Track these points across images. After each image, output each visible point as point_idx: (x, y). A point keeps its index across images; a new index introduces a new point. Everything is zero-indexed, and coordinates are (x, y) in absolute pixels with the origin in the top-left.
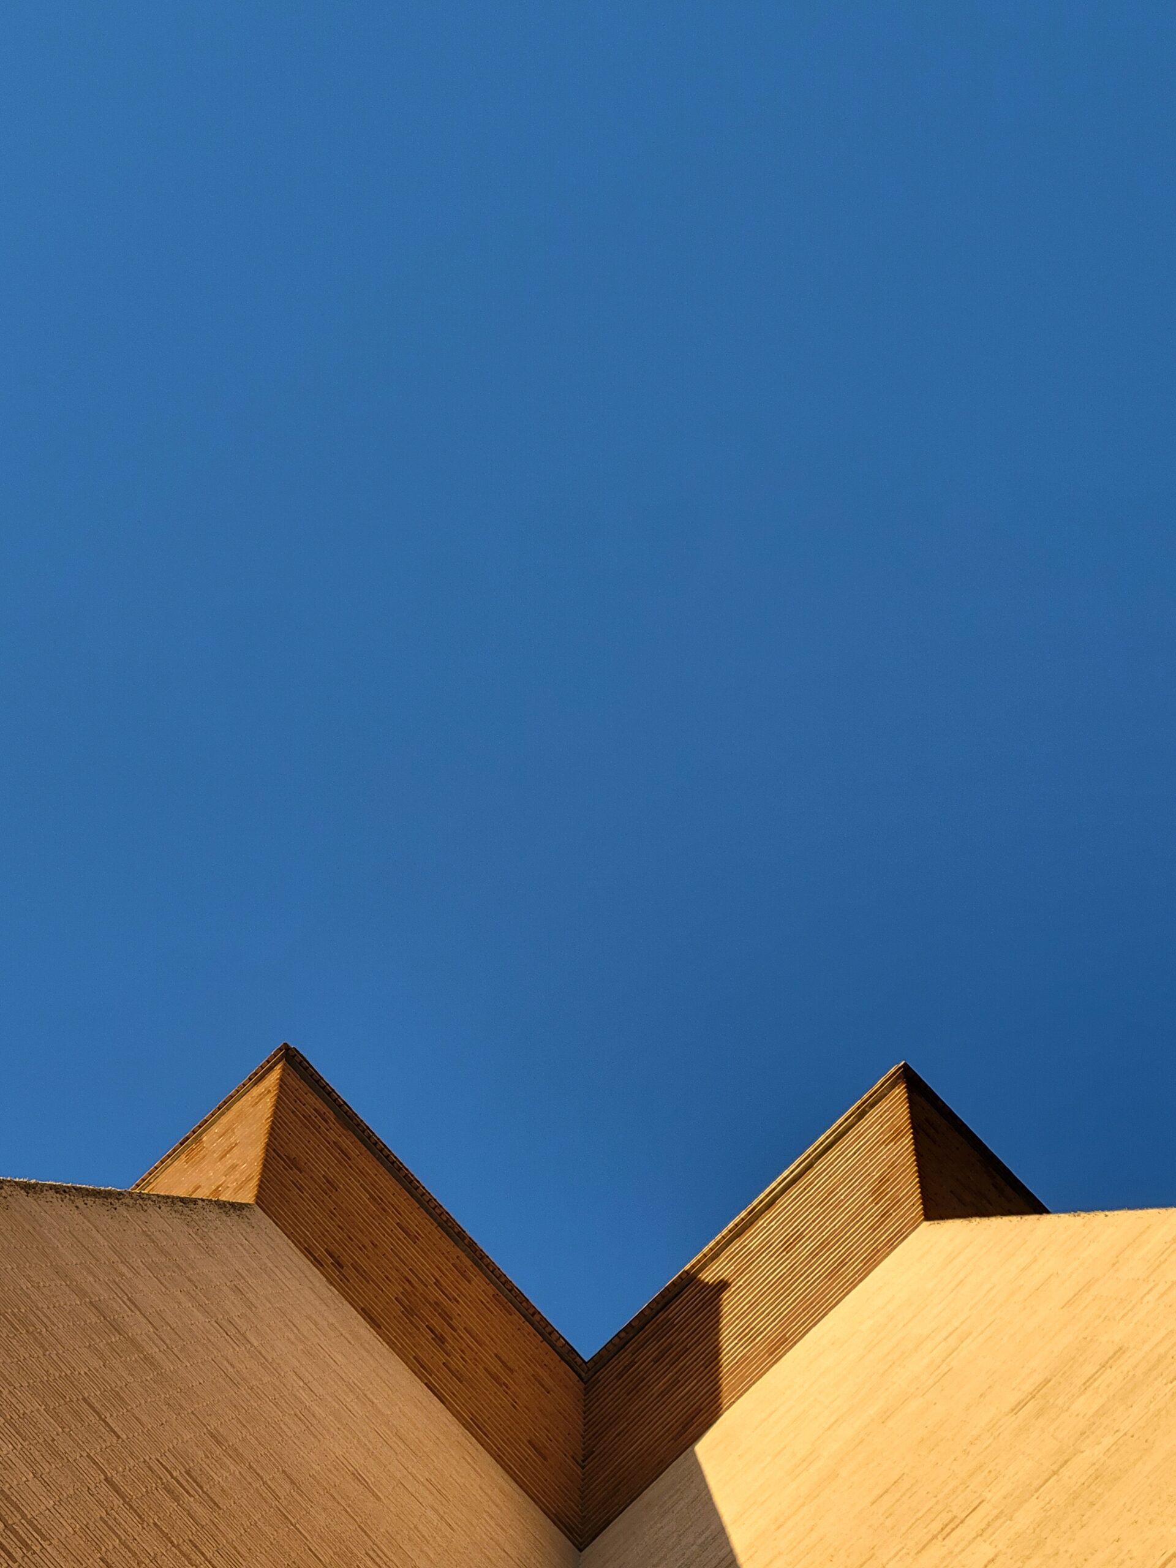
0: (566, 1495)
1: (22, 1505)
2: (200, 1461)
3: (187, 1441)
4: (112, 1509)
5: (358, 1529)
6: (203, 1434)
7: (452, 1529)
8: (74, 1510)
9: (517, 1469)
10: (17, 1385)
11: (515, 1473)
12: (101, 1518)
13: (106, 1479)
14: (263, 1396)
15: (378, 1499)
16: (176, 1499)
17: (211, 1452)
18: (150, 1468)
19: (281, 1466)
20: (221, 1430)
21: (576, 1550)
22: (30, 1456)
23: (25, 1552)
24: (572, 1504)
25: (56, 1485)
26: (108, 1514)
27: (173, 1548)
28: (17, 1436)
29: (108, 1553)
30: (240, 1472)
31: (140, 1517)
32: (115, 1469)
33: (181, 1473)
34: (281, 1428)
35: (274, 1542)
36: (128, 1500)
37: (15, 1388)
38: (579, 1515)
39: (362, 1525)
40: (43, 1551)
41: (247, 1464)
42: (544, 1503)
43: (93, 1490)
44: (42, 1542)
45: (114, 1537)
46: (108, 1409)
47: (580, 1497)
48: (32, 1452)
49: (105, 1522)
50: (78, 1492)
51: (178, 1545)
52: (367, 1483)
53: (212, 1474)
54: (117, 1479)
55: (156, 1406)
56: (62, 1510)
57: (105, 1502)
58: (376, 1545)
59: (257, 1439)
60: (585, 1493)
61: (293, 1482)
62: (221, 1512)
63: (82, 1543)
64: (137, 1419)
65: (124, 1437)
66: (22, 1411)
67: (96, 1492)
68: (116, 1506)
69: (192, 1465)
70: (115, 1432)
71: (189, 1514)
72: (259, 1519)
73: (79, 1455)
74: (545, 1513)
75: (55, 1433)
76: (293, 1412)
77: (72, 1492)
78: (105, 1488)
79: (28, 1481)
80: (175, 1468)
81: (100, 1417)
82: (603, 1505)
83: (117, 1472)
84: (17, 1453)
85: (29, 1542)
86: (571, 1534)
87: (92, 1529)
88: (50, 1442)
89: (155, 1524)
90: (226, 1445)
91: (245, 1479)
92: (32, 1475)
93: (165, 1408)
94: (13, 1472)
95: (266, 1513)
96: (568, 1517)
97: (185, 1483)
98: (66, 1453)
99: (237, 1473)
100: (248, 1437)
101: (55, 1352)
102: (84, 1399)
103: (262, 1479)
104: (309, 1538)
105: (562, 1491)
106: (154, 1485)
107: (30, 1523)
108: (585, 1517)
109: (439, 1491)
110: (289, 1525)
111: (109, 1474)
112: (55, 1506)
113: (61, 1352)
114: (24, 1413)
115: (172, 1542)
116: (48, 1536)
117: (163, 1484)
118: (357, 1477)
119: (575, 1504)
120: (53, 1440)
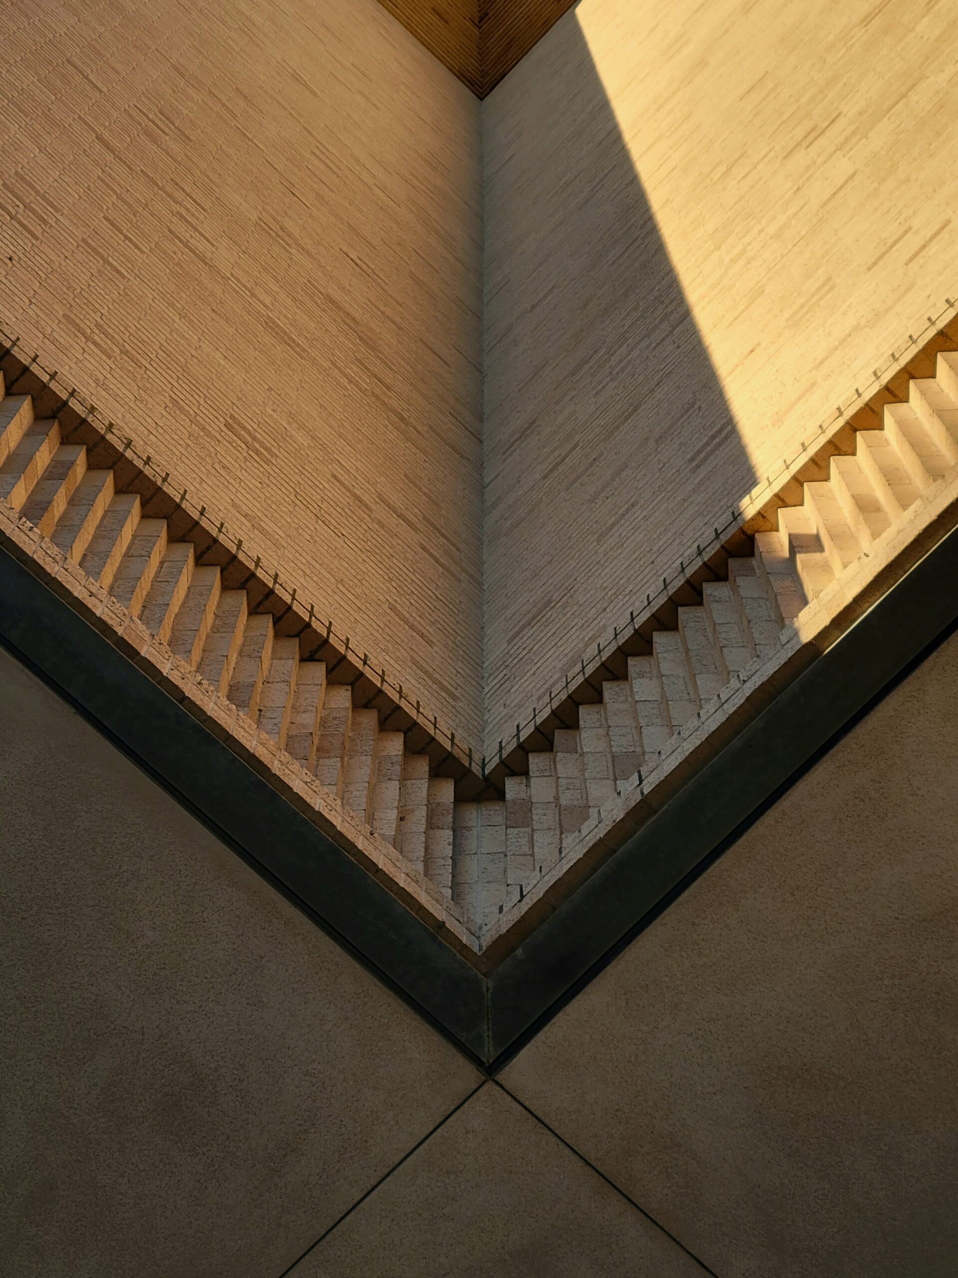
0: (466, 53)
1: (35, 182)
2: (169, 97)
3: (156, 80)
4: (106, 166)
5: (304, 131)
6: (167, 69)
7: (378, 109)
8: (76, 175)
9: (423, 32)
10: (12, 62)
11: (422, 37)
12: (99, 177)
13: (97, 138)
14: (211, 15)
15: (315, 95)
16: (155, 141)
17: (176, 87)
18: (131, 116)
19: (234, 84)
20: (181, 60)
21: (478, 100)
22: (33, 131)
23: (44, 227)
24: (473, 61)
25: (59, 155)
26: (103, 171)
27: (159, 191)
28: (20, 114)
29: (109, 211)
30: (202, 100)
31: (129, 167)
32: (103, 125)
33: (156, 114)
34: (229, 45)
35: (238, 162)
36: (117, 153)
37: (11, 65)
38: (478, 69)
39: (306, 125)
40: (58, 222)
41: (207, 90)
42: (448, 62)
43: (88, 151)
44: (56, 214)
45: (112, 193)
46: (88, 66)
47: (479, 53)
48: (33, 126)
49: (102, 181)
50: (77, 157)
51: (164, 186)
52: (305, 81)
53: (180, 107)
54: (106, 135)
55: (127, 52)
56: (67, 179)
57: (99, 161)
58: (319, 142)
59: (211, 62)
60: (483, 50)
61: (245, 98)
62: (192, 144)
63: (87, 206)
64: (113, 68)
65: (105, 90)
66: (20, 88)
67: (91, 153)
68: (109, 162)
69: (163, 103)
70: (97, 88)
71: (168, 153)
72: (223, 143)
73: (72, 119)
74: (450, 70)
75: (50, 102)
76: (237, 26)
77: (72, 158)
78: (98, 146)
79: (35, 156)
80: (150, 110)
81: (83, 75)
82: (498, 60)
83: (105, 127)
84: (23, 131)
85: (46, 217)
86: (473, 85)
87: (93, 190)
88: (48, 113)
89: (142, 171)
90: (188, 75)
91: (207, 105)
92: (38, 150)
93: (133, 51)
94: (22, 151)
95: (228, 135)
96: (468, 71)
97: (159, 123)
98: (61, 119)
99: (201, 102)
100: (204, 62)
101: (37, 18)
102: (68, 60)
103: (221, 102)
104: (265, 150)
105: (464, 50)
106: (136, 132)
107: (44, 198)
108: (483, 70)
109: (363, 73)
110: (247, 141)
111: (99, 132)
112: (62, 176)
113: (42, 16)
114: (23, 89)
115: (157, 185)
116: (59, 207)
117: (143, 129)
118: (296, 78)
119: (475, 60)
120: (49, 110)
